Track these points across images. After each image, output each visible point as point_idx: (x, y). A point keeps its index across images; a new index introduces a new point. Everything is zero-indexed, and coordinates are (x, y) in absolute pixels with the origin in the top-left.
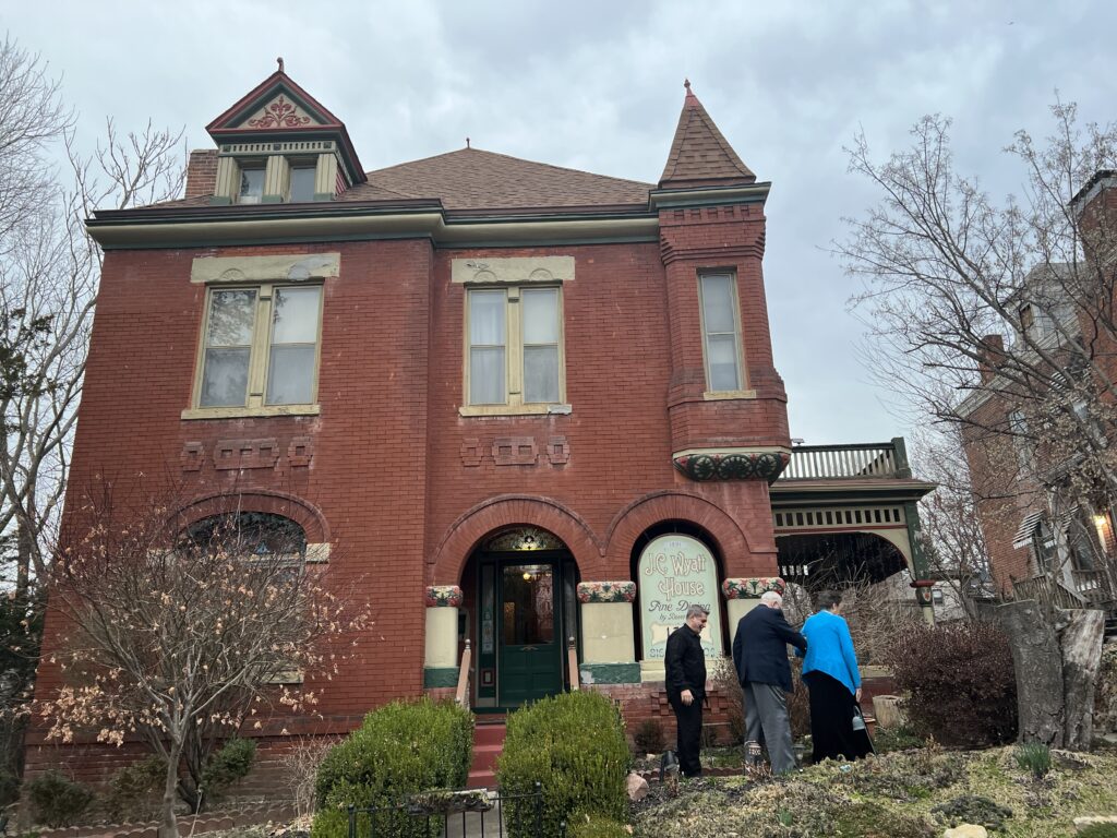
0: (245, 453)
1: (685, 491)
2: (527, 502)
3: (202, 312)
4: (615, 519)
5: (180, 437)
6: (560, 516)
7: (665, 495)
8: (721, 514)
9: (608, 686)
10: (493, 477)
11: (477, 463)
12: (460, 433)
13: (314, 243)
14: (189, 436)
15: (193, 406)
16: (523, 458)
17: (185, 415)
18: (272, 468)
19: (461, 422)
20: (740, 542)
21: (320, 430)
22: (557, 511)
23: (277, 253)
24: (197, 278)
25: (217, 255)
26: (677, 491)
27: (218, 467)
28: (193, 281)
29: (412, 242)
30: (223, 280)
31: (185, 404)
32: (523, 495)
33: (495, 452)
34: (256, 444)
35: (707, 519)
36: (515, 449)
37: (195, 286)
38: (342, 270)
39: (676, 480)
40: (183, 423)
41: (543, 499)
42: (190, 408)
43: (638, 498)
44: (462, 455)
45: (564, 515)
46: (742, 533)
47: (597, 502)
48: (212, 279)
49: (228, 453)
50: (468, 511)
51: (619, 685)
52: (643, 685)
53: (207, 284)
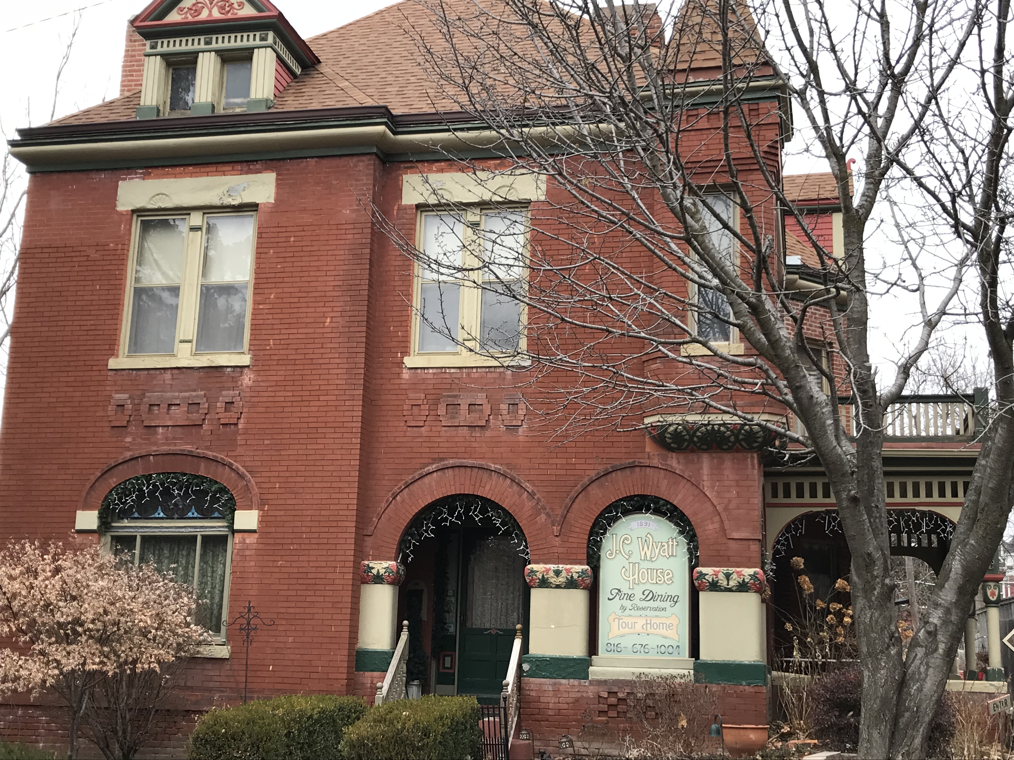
0: (173, 408)
1: (655, 462)
2: (476, 470)
3: (129, 245)
4: (573, 494)
5: (108, 388)
6: (510, 487)
7: (632, 467)
8: (696, 492)
9: (553, 680)
10: (438, 440)
11: (422, 424)
12: (403, 386)
13: (247, 161)
14: (117, 388)
15: (121, 353)
16: (473, 418)
17: (113, 363)
18: (201, 425)
19: (406, 375)
20: (717, 526)
21: (250, 383)
22: (508, 481)
23: (207, 174)
24: (123, 205)
25: (145, 176)
26: (647, 462)
27: (145, 424)
28: (120, 208)
29: (355, 159)
30: (150, 206)
31: (112, 351)
32: (469, 462)
33: (442, 410)
34: (185, 398)
35: (680, 497)
36: (464, 407)
37: (121, 214)
38: (277, 193)
39: (648, 450)
40: (110, 373)
41: (493, 466)
42: (117, 356)
43: (601, 469)
44: (405, 413)
45: (515, 487)
46: (719, 514)
47: (553, 472)
48: (138, 205)
49: (156, 408)
50: (409, 478)
51: (564, 681)
52: (591, 683)
53: (133, 211)
